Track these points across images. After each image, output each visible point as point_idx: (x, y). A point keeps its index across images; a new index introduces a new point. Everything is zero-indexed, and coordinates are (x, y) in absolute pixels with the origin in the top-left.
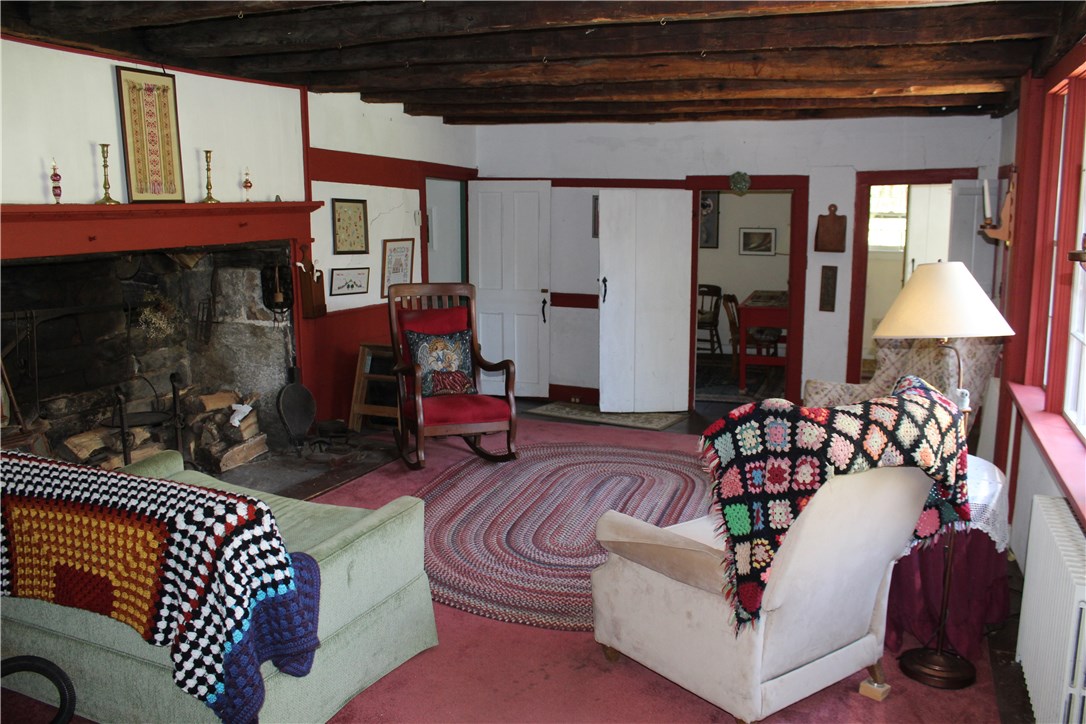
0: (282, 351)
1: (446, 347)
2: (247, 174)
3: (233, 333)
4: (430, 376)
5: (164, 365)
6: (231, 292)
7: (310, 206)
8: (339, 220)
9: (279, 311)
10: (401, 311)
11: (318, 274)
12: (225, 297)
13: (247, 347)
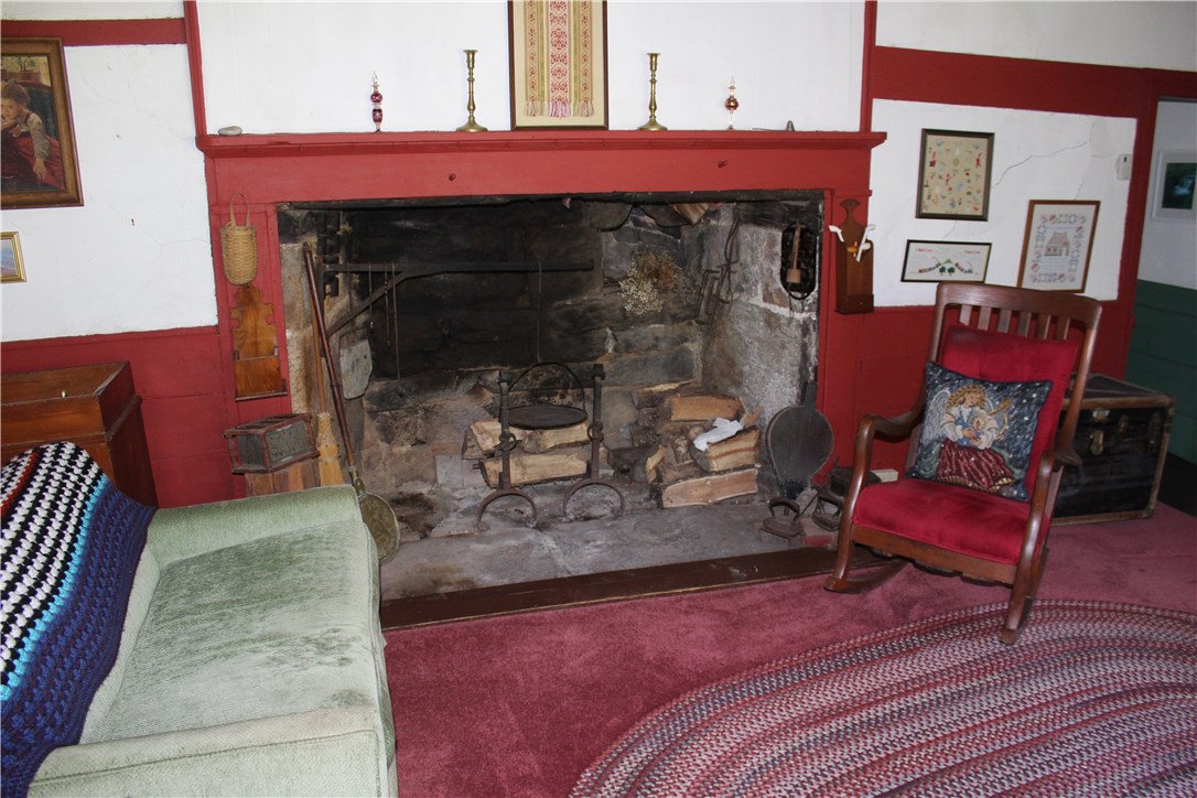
0: (797, 354)
1: (982, 401)
2: (732, 88)
3: (746, 318)
4: (936, 448)
5: (655, 347)
6: (749, 259)
7: (866, 139)
8: (932, 164)
9: (799, 295)
10: (952, 326)
11: (867, 246)
12: (744, 266)
13: (759, 340)
